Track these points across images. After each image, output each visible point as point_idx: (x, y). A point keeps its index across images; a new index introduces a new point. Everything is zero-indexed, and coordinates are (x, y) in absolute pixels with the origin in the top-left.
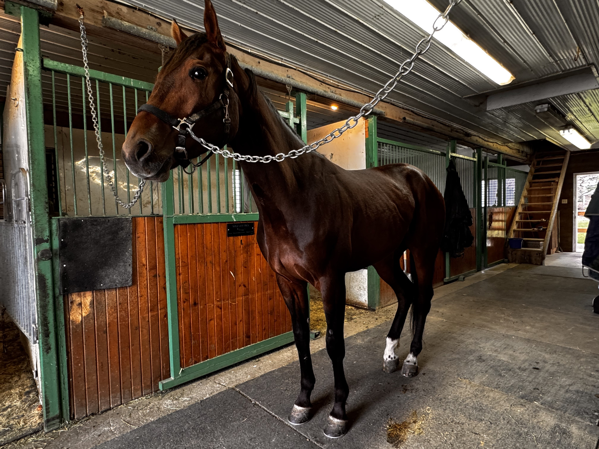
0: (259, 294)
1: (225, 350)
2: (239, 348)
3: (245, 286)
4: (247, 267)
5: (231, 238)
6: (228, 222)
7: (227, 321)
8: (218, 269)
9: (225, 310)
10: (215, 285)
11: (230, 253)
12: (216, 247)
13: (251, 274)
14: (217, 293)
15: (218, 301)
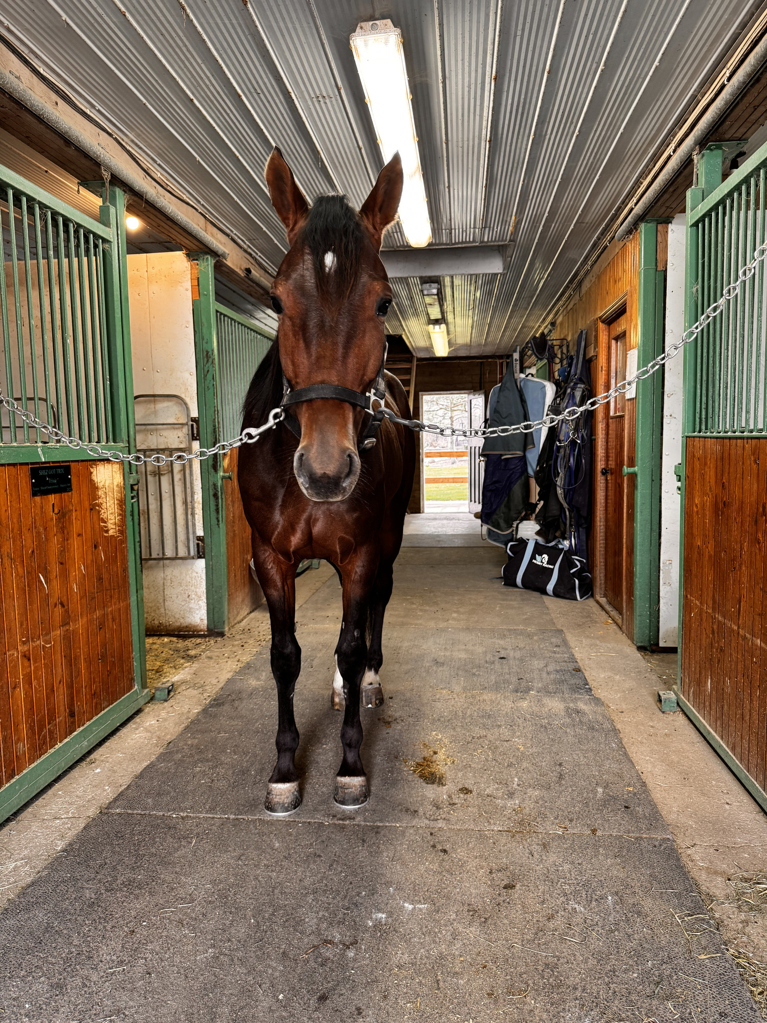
0: (85, 619)
1: (40, 750)
2: (60, 742)
3: (63, 606)
4: (64, 562)
5: (38, 499)
6: (32, 464)
7: (40, 687)
8: (20, 570)
9: (35, 662)
10: (18, 606)
11: (38, 533)
12: (15, 521)
13: (71, 579)
14: (21, 625)
15: (24, 643)
